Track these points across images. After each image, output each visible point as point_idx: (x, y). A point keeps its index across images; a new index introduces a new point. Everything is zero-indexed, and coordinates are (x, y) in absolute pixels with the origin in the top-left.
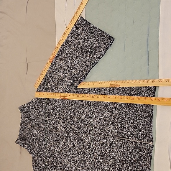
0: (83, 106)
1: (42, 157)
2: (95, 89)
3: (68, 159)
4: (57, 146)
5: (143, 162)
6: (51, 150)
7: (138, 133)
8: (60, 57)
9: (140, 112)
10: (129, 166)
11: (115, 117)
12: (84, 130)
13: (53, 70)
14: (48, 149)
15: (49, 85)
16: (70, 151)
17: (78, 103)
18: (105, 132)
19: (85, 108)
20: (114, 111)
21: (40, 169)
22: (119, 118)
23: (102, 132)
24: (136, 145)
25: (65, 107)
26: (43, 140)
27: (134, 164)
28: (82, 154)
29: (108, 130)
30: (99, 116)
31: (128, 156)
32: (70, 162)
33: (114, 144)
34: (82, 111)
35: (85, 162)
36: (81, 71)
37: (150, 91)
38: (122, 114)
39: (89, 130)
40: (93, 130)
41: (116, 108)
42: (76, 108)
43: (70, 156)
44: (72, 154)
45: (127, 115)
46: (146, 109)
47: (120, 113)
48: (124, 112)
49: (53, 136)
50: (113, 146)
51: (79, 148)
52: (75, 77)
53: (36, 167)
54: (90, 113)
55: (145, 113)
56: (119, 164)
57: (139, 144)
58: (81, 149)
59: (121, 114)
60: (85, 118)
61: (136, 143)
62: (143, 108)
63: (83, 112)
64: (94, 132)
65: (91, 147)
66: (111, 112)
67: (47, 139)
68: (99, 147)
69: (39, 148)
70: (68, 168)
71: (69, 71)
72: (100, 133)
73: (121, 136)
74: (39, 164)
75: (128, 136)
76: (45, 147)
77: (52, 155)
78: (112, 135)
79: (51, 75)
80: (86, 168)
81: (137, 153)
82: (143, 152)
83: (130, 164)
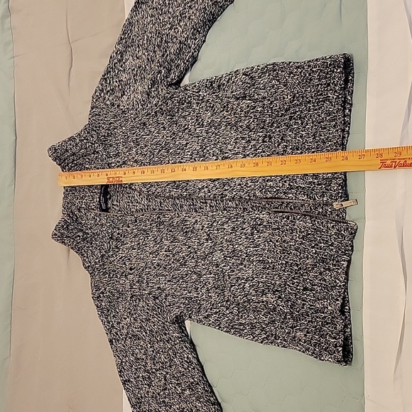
0: (187, 129)
1: (109, 275)
2: (211, 85)
3: (163, 275)
4: (139, 248)
5: (329, 269)
6: (129, 259)
7: (311, 182)
8: (144, 7)
9: (312, 127)
10: (293, 278)
11: (256, 150)
12: (186, 190)
13: (126, 42)
14: (122, 257)
15: (116, 82)
16: (167, 256)
17: (176, 124)
18: (233, 189)
19: (191, 135)
20: (250, 136)
21: (110, 302)
22: (264, 152)
23: (226, 190)
24: (313, 225)
25: (148, 135)
26: (111, 238)
27: (307, 273)
28: (193, 257)
29: (240, 185)
30: (221, 151)
31: (291, 253)
32: (169, 281)
33: (260, 225)
34: (185, 142)
35: (200, 276)
36: (185, 45)
37: (334, 67)
38: (270, 138)
39: (199, 189)
40: (207, 187)
41: (249, 129)
42: (171, 137)
43: (168, 268)
44: (173, 262)
45: (282, 139)
46: (328, 118)
47: (265, 137)
48: (274, 133)
49: (129, 227)
50: (258, 232)
51: (186, 245)
52: (172, 60)
53: (98, 297)
54: (202, 147)
55: (325, 128)
56: (268, 274)
57: (322, 223)
58: (189, 247)
59: (267, 139)
60: (191, 158)
61: (315, 221)
62: (319, 115)
63: (187, 144)
64: (210, 192)
65: (211, 239)
66: (243, 138)
67: (119, 234)
68: (225, 238)
69: (103, 256)
70: (166, 296)
71: (159, 46)
72: (222, 194)
73: (269, 195)
74: (105, 290)
75: (285, 193)
76: (115, 253)
77: (131, 269)
78: (249, 195)
79: (121, 56)
80: (204, 291)
81: (313, 247)
82: (330, 245)
83: (296, 273)
